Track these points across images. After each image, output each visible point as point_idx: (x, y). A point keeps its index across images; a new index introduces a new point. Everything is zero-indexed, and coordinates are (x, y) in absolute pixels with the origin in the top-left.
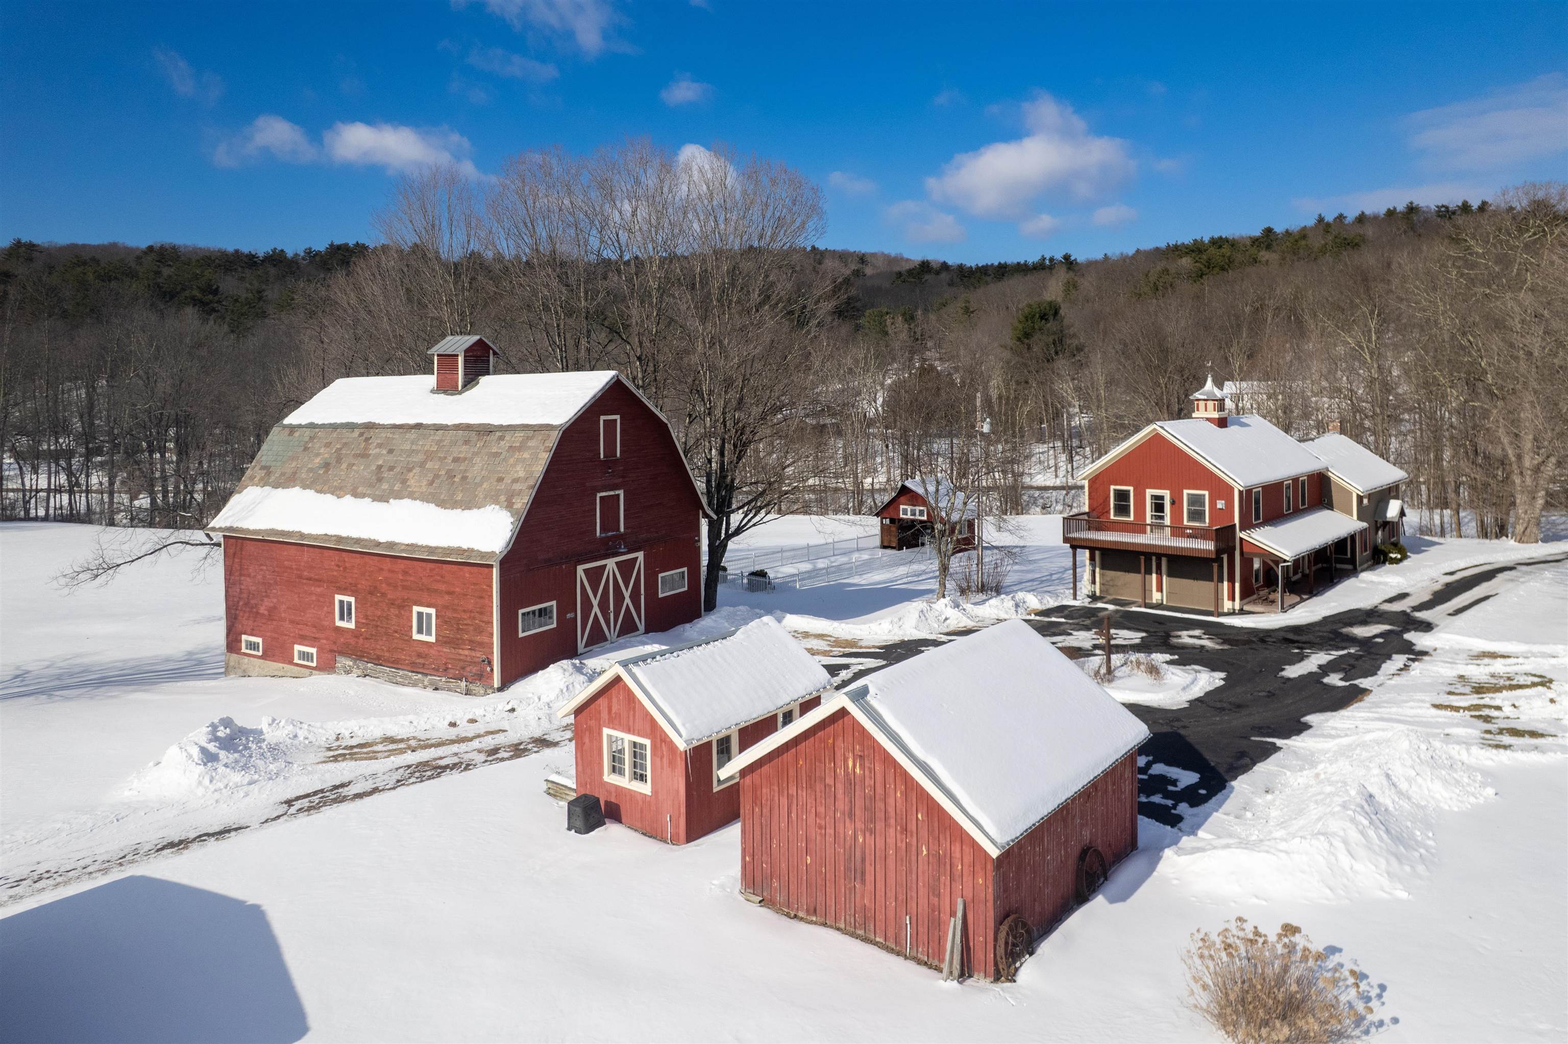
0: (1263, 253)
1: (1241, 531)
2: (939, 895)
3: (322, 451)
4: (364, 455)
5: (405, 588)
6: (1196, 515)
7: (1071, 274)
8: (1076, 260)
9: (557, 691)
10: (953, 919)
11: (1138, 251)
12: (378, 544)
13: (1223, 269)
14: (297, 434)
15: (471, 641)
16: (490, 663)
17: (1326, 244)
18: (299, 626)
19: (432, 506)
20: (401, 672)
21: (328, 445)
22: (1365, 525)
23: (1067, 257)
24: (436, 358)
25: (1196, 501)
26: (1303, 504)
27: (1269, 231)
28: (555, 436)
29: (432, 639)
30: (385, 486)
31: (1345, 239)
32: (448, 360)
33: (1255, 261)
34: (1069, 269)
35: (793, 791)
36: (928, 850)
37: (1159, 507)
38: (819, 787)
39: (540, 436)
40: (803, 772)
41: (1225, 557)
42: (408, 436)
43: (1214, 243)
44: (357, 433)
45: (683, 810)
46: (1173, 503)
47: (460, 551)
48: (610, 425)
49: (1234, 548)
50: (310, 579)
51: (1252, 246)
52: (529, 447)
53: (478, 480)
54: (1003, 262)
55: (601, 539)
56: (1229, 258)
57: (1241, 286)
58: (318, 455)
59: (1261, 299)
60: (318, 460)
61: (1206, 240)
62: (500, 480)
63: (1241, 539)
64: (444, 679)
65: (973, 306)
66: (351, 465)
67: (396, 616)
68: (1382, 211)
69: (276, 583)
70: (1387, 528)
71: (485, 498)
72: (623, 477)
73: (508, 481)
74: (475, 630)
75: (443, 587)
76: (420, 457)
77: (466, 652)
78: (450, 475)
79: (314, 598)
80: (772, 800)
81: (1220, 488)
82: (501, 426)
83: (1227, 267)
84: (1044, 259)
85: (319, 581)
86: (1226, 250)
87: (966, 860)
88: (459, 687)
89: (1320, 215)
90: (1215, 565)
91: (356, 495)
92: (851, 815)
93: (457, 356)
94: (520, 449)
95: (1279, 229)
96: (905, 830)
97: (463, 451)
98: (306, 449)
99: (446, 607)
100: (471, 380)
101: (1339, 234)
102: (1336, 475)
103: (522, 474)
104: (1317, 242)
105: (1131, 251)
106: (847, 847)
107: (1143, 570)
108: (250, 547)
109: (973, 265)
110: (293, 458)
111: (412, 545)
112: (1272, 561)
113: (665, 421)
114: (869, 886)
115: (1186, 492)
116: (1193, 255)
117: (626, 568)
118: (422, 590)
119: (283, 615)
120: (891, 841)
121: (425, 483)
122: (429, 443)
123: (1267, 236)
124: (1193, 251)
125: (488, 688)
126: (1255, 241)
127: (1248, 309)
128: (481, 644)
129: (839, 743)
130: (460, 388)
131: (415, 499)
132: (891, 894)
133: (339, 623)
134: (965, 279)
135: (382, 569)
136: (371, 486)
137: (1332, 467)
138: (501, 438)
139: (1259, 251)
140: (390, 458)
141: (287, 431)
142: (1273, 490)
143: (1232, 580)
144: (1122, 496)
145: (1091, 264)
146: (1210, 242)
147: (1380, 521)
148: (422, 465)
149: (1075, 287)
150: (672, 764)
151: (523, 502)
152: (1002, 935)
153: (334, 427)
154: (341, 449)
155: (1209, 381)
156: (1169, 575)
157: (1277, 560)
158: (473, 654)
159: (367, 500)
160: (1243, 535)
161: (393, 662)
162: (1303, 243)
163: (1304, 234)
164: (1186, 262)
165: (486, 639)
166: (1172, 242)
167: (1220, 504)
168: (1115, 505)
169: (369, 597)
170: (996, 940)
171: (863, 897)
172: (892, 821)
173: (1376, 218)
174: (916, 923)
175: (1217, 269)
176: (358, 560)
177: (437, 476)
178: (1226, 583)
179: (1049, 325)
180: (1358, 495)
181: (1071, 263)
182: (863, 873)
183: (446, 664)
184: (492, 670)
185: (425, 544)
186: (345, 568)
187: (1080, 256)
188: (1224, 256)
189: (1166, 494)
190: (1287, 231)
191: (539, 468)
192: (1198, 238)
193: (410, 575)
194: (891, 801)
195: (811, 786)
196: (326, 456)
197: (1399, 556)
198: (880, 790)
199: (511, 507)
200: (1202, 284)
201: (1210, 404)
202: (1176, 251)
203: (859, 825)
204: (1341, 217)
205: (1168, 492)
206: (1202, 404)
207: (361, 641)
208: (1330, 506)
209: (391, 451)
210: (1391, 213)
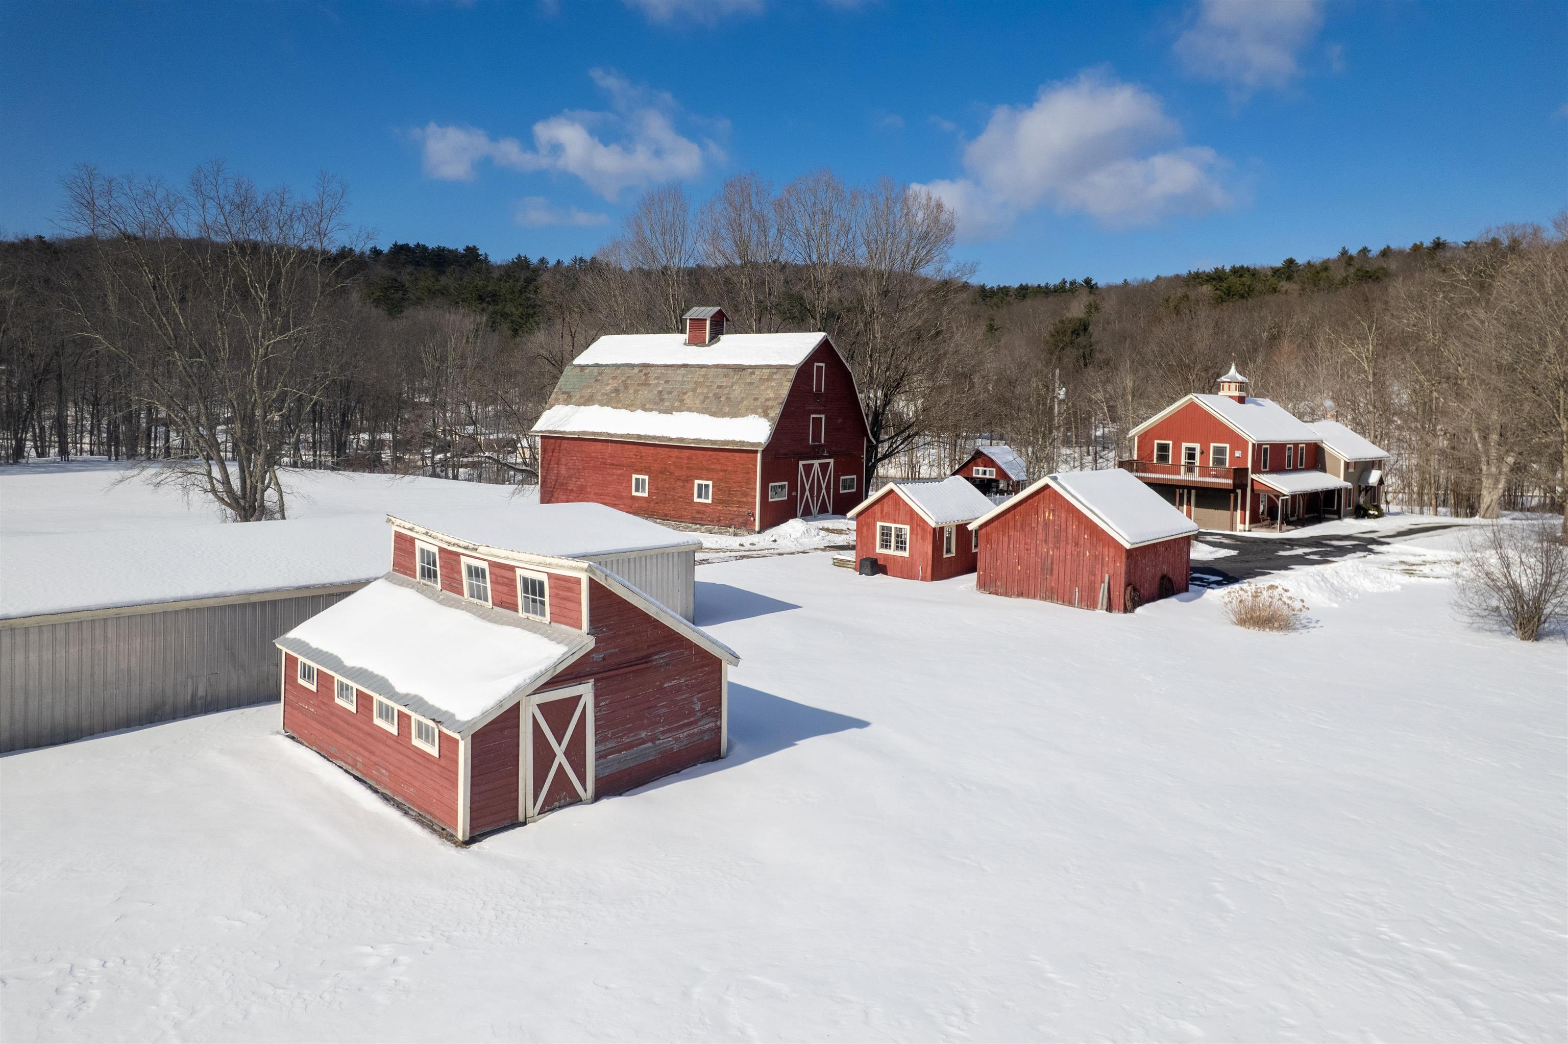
0: (1283, 283)
1: (1252, 473)
2: (1095, 575)
3: (610, 381)
4: (646, 384)
5: (688, 468)
6: (1219, 462)
7: (1092, 297)
8: (1096, 284)
9: (801, 532)
10: (1103, 584)
11: (1158, 278)
12: (671, 439)
13: (1242, 297)
14: (587, 371)
15: (739, 502)
16: (753, 515)
17: (1348, 276)
18: (602, 497)
19: (707, 416)
20: (683, 524)
21: (614, 378)
22: (1349, 485)
23: (1088, 282)
24: (688, 321)
25: (1220, 451)
26: (1301, 465)
27: (1291, 262)
28: (793, 372)
29: (709, 501)
30: (667, 404)
31: (1367, 272)
32: (698, 323)
33: (1275, 290)
34: (1090, 292)
35: (1011, 533)
36: (1090, 553)
37: (1191, 456)
38: (1027, 529)
39: (782, 372)
40: (1018, 523)
41: (1239, 491)
42: (678, 372)
43: (1235, 273)
44: (636, 370)
45: (930, 562)
46: (1202, 453)
47: (734, 442)
48: (819, 368)
49: (1246, 485)
50: (613, 465)
51: (1273, 276)
52: (775, 379)
53: (739, 399)
54: (1024, 284)
55: (812, 445)
56: (1249, 287)
57: (1259, 313)
58: (608, 384)
59: (1279, 327)
60: (608, 388)
61: (1228, 268)
62: (756, 399)
63: (1252, 480)
64: (717, 527)
65: (997, 323)
66: (636, 391)
67: (681, 487)
68: (1407, 246)
69: (584, 469)
70: (1370, 492)
71: (747, 410)
72: (825, 406)
73: (762, 399)
74: (742, 494)
75: (719, 467)
76: (692, 385)
77: (735, 509)
78: (717, 397)
79: (615, 477)
80: (998, 540)
81: (1238, 442)
82: (751, 366)
83: (1246, 295)
84: (1064, 282)
85: (620, 466)
86: (1247, 279)
87: (1110, 555)
88: (728, 532)
89: (1344, 248)
90: (1232, 495)
91: (645, 409)
92: (1046, 541)
93: (706, 320)
94: (768, 380)
95: (1301, 260)
96: (1077, 544)
97: (725, 382)
98: (596, 381)
99: (721, 480)
100: (714, 337)
101: (1362, 266)
102: (1328, 446)
103: (772, 395)
104: (1338, 274)
105: (1151, 278)
106: (1043, 557)
107: (1177, 504)
108: (565, 444)
109: (995, 286)
110: (588, 387)
111: (697, 439)
112: (1275, 496)
113: (850, 371)
114: (1055, 576)
115: (1212, 445)
116: (1214, 283)
117: (824, 467)
118: (702, 469)
119: (589, 490)
120: (1069, 552)
121: (698, 402)
122: (698, 376)
123: (1289, 267)
124: (1214, 279)
125: (751, 531)
126: (1276, 272)
127: (1265, 335)
128: (746, 503)
129: (1042, 505)
130: (707, 342)
131: (693, 412)
132: (1068, 578)
133: (634, 493)
134: (988, 300)
135: (671, 456)
136: (656, 404)
137: (1326, 440)
138: (753, 373)
139: (1279, 281)
140: (666, 386)
141: (578, 370)
142: (1278, 449)
143: (1243, 508)
144: (1163, 448)
145: (1110, 288)
146: (1231, 271)
147: (1363, 486)
148: (694, 390)
149: (1097, 309)
150: (924, 538)
151: (776, 412)
152: (1128, 592)
153: (617, 366)
154: (626, 380)
155: (1233, 367)
156: (1197, 506)
157: (1278, 495)
158: (740, 509)
159: (655, 413)
160: (1254, 477)
161: (678, 518)
162: (1324, 274)
163: (1325, 266)
164: (1206, 289)
165: (750, 500)
166: (1194, 270)
167: (1238, 454)
168: (1158, 454)
169: (660, 475)
170: (1125, 593)
171: (1051, 581)
172: (1070, 541)
173: (1401, 253)
174: (1081, 592)
175: (1236, 297)
176: (652, 450)
177: (706, 398)
178: (1239, 511)
179: (1079, 340)
180: (1345, 462)
181: (1092, 287)
182: (1052, 570)
183: (719, 517)
184: (754, 520)
185: (706, 439)
186: (641, 457)
187: (1101, 281)
188: (1244, 285)
189: (1197, 446)
190: (1309, 263)
191: (785, 392)
192: (1220, 267)
193: (693, 460)
194: (1070, 531)
195: (1022, 529)
196: (615, 385)
197: (1376, 513)
198: (1063, 526)
199: (768, 416)
200: (1222, 310)
201: (1233, 386)
202: (1197, 278)
203: (1051, 545)
204: (1365, 251)
205: (1199, 445)
206: (1226, 385)
207: (652, 504)
208: (1323, 469)
209: (667, 382)
210: (1416, 248)
